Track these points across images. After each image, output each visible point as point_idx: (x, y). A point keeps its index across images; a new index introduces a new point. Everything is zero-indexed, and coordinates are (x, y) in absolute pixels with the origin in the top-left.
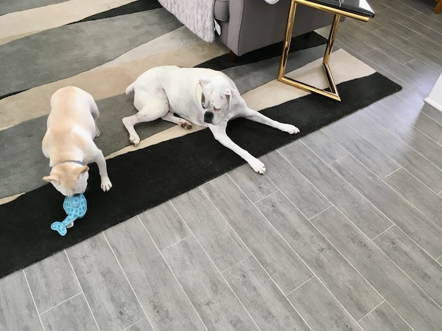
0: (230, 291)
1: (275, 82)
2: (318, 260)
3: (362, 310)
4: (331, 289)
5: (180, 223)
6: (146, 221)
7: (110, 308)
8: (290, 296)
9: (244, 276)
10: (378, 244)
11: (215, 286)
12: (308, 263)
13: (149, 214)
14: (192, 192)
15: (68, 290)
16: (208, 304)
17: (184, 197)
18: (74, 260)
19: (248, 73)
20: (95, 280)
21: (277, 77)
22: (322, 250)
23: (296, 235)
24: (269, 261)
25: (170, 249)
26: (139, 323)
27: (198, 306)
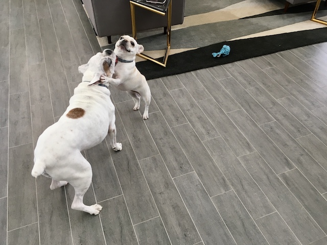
0: (296, 83)
1: (309, 21)
5: (269, 63)
6: (253, 61)
7: (245, 82)
9: (301, 80)
11: (289, 82)
13: (254, 59)
14: (272, 54)
15: (226, 75)
16: (286, 86)
17: (269, 55)
18: (226, 68)
19: (294, 17)
20: (236, 74)
21: (311, 20)
25: (267, 70)
26: (258, 87)
27: (282, 86)
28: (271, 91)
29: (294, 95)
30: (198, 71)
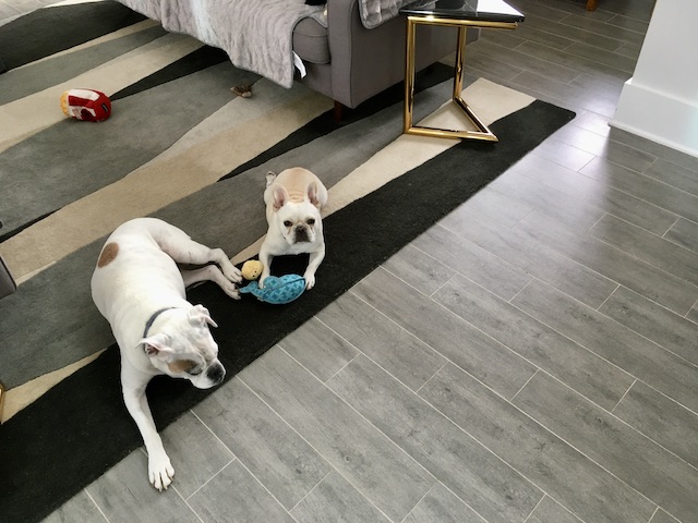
0: (435, 411)
2: (536, 349)
3: (613, 397)
4: (565, 380)
5: (339, 342)
7: (281, 470)
8: (515, 401)
9: (446, 389)
10: (607, 313)
11: (413, 409)
12: (525, 355)
13: (290, 339)
14: (341, 299)
15: (214, 459)
16: (411, 434)
17: (332, 307)
20: (247, 438)
22: (538, 335)
23: (498, 324)
24: (474, 364)
25: (337, 377)
26: (327, 479)
27: (399, 440)
28: (372, 484)
29: (443, 476)
30: (111, 475)
